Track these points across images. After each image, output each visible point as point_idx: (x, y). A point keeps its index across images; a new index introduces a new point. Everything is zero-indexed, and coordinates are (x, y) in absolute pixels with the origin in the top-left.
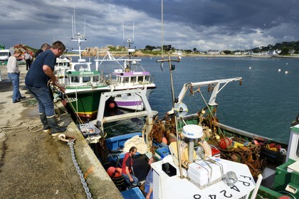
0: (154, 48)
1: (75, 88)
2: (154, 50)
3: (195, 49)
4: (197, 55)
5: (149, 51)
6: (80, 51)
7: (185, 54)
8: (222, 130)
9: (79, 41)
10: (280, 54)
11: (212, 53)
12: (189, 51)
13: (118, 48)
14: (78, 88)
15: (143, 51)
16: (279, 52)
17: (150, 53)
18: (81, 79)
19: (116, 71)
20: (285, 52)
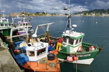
0: (39, 13)
1: (1, 28)
2: (39, 14)
3: (55, 13)
4: (55, 15)
5: (37, 14)
6: (4, 15)
7: (50, 15)
8: (51, 38)
9: (3, 12)
10: (83, 15)
11: (61, 15)
12: (53, 14)
13: (25, 13)
14: (3, 28)
15: (35, 14)
16: (83, 14)
17: (38, 15)
18: (4, 25)
19: (19, 22)
20: (85, 14)
